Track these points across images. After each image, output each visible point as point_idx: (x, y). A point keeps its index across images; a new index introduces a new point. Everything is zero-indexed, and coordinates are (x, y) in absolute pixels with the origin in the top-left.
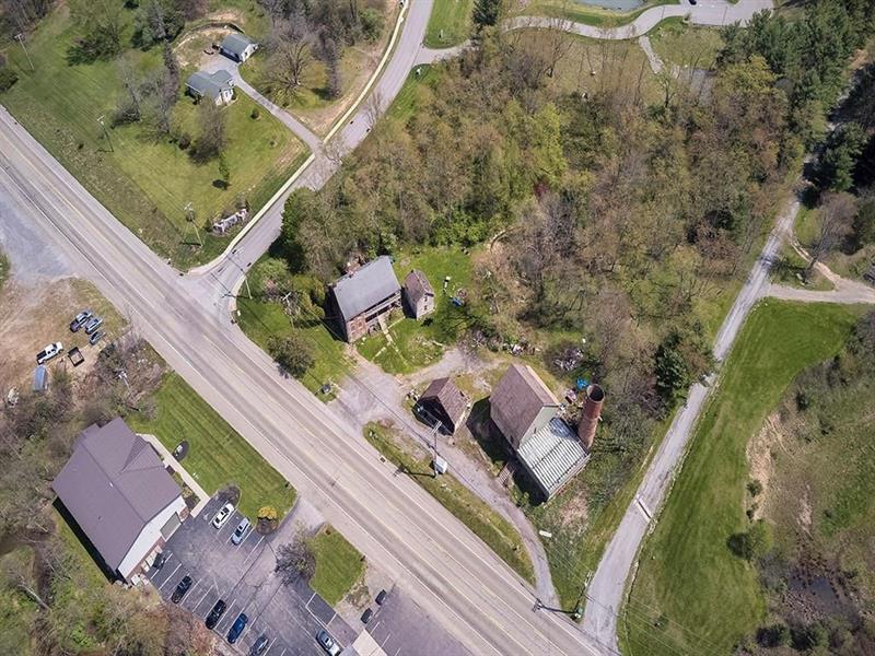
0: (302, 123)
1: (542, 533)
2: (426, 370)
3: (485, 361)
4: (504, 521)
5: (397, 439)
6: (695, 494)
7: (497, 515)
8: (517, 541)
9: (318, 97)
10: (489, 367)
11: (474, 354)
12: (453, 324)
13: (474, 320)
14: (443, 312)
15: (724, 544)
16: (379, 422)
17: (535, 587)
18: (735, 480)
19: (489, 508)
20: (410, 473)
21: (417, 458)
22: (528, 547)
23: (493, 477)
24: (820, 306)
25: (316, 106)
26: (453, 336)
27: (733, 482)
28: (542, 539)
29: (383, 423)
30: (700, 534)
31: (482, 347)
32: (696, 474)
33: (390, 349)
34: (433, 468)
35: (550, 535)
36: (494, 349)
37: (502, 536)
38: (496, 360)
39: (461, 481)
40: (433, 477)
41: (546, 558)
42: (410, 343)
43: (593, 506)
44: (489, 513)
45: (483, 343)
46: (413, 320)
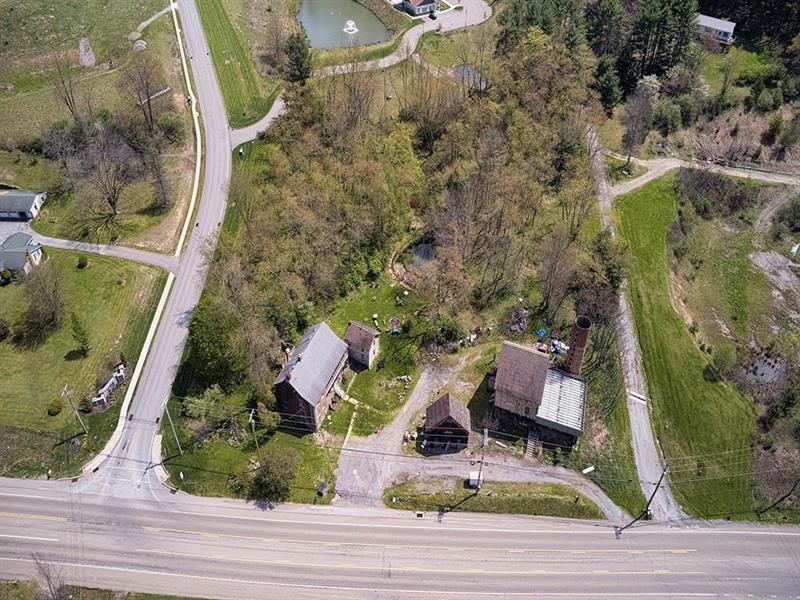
0: (142, 249)
1: (585, 471)
2: (405, 408)
3: (451, 366)
4: (553, 485)
5: (420, 487)
6: (662, 360)
7: (545, 485)
9: (147, 216)
10: (459, 368)
11: (438, 366)
12: (404, 352)
14: (389, 349)
15: (703, 380)
16: (394, 484)
17: (606, 519)
18: (680, 332)
19: (536, 485)
20: (452, 508)
21: (450, 488)
22: (581, 490)
23: (521, 457)
24: (649, 185)
25: (150, 225)
26: (411, 363)
27: (679, 335)
28: (588, 476)
29: (398, 482)
31: (442, 357)
33: (361, 411)
34: (472, 487)
35: (592, 468)
36: (455, 351)
37: (561, 498)
38: (461, 359)
39: (499, 480)
40: (475, 495)
41: (599, 489)
42: (376, 393)
43: (607, 421)
44: (539, 488)
45: (441, 352)
46: (366, 371)
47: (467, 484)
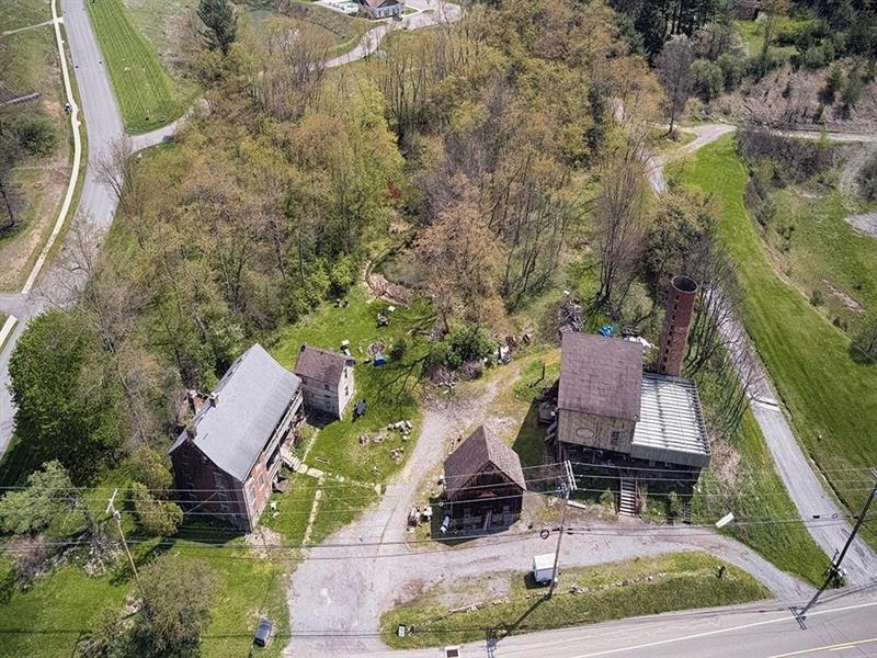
1: (720, 524)
2: (406, 472)
3: (475, 397)
4: (676, 556)
5: (447, 602)
6: (785, 347)
7: (663, 557)
8: (712, 562)
10: (488, 398)
11: (453, 399)
12: (397, 388)
13: (420, 365)
14: (371, 386)
15: (854, 364)
16: (398, 603)
17: (773, 597)
18: (799, 308)
19: (649, 560)
20: (511, 629)
21: (504, 594)
22: (722, 557)
23: (614, 519)
26: (409, 401)
27: (799, 311)
28: (725, 531)
29: (406, 598)
30: (830, 375)
31: (458, 386)
32: (768, 330)
33: (330, 487)
34: (540, 585)
35: (730, 517)
36: (478, 375)
37: (695, 574)
38: (489, 385)
39: (583, 564)
40: (548, 597)
41: (748, 549)
42: (355, 454)
43: (734, 440)
44: (655, 565)
45: (455, 380)
46: (335, 423)
47: (531, 580)
